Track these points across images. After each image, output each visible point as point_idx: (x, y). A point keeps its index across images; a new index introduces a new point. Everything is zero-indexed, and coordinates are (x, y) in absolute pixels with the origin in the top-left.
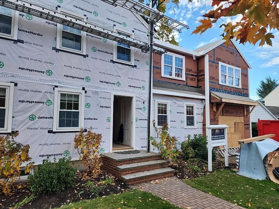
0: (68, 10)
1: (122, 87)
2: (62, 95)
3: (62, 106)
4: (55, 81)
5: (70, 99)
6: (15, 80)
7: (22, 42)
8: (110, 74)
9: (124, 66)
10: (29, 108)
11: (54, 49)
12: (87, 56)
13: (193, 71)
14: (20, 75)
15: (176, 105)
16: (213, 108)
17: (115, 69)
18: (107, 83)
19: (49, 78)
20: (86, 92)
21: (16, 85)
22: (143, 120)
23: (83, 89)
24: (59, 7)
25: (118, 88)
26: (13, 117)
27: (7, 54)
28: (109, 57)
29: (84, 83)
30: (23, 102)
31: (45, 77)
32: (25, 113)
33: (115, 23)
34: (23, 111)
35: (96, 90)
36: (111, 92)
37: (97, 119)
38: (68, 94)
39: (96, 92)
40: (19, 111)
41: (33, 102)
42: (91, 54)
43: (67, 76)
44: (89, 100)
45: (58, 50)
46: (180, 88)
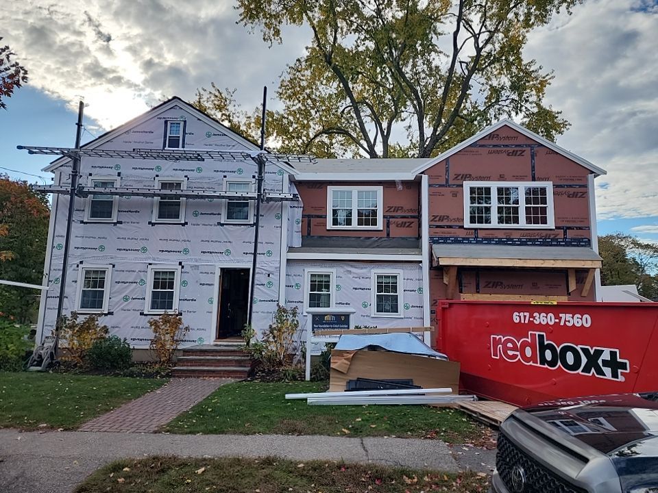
0: (168, 176)
1: (233, 256)
2: (156, 273)
3: (156, 285)
4: (149, 258)
5: (164, 277)
6: (113, 261)
7: (121, 223)
8: (216, 241)
9: (238, 227)
10: (123, 289)
11: (150, 223)
12: (186, 223)
13: (406, 208)
14: (118, 256)
15: (351, 276)
16: (443, 279)
17: (223, 233)
18: (211, 253)
19: (144, 256)
20: (183, 267)
21: (114, 266)
22: (267, 301)
23: (180, 263)
24: (157, 176)
25: (227, 258)
26: (110, 298)
27: (108, 238)
28: (215, 220)
29: (181, 257)
30: (119, 282)
31: (140, 255)
32: (121, 294)
33: (225, 174)
34: (119, 292)
35: (196, 264)
36: (216, 264)
37: (195, 300)
38: (162, 272)
39: (196, 266)
40: (115, 292)
41: (127, 282)
42: (191, 220)
43: (163, 251)
44: (186, 277)
45: (153, 224)
46: (370, 245)
